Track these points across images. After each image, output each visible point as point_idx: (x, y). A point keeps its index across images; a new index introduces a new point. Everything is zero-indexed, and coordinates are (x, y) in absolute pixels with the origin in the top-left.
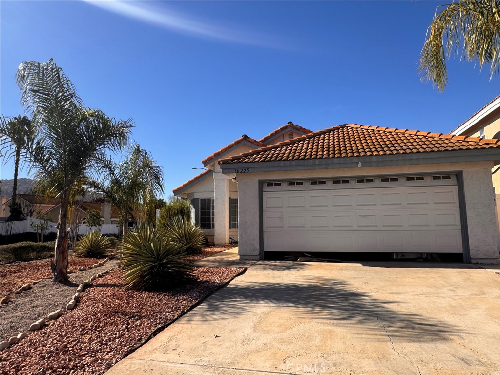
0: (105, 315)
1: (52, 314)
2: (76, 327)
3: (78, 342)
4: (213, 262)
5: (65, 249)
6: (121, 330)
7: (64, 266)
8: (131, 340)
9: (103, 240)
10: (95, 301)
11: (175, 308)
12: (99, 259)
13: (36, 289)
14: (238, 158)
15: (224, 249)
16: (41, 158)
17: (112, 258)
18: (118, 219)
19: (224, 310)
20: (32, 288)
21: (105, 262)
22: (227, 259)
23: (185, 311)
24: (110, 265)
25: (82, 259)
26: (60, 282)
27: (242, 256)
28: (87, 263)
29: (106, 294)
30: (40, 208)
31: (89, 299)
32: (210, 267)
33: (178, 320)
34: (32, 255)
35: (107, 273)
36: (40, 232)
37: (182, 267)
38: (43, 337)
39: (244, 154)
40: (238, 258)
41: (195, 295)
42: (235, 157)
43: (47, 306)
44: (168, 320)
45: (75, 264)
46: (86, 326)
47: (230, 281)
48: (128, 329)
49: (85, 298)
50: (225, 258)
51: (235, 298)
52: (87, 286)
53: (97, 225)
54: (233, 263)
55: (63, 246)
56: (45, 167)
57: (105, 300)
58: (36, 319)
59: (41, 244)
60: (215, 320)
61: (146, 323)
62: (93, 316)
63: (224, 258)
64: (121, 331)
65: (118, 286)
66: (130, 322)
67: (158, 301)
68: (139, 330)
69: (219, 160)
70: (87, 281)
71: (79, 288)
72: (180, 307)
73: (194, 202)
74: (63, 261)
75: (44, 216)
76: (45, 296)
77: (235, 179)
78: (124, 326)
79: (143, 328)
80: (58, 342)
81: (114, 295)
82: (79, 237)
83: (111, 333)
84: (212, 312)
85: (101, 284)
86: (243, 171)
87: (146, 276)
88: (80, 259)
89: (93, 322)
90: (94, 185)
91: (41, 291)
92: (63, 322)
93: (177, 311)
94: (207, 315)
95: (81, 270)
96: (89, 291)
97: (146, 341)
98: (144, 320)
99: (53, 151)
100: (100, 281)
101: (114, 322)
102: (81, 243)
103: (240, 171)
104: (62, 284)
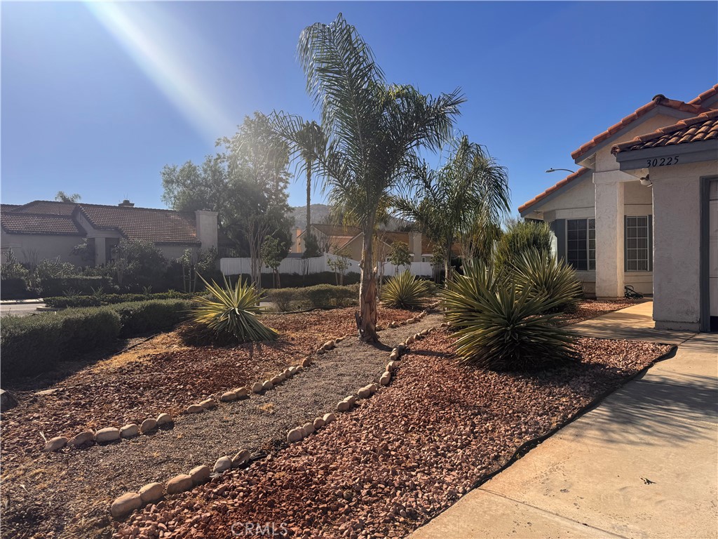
0: (435, 404)
1: (362, 389)
2: (397, 417)
3: (402, 443)
4: (600, 328)
5: (371, 296)
6: (464, 435)
7: (372, 320)
8: (482, 456)
9: (417, 284)
10: (418, 378)
11: (550, 409)
12: (413, 311)
13: (340, 349)
14: (656, 138)
15: (616, 306)
16: (336, 169)
17: (431, 311)
18: (432, 255)
19: (648, 427)
20: (335, 347)
21: (422, 317)
22: (628, 325)
23: (570, 416)
24: (429, 322)
25: (392, 310)
26: (369, 342)
27: (661, 321)
28: (398, 317)
29: (431, 367)
30: (337, 241)
31: (408, 372)
32: (599, 339)
33: (559, 431)
34: (333, 301)
35: (427, 333)
36: (338, 271)
37: (553, 337)
38: (355, 425)
39: (668, 129)
40: (652, 324)
41: (582, 389)
42: (647, 137)
43: (356, 376)
44: (540, 428)
45: (383, 317)
46: (410, 417)
47: (646, 369)
48: (474, 433)
49: (402, 370)
50: (625, 323)
51: (667, 404)
52: (403, 351)
53: (405, 263)
54: (644, 334)
55: (369, 293)
56: (341, 182)
57: (431, 377)
58: (344, 394)
59: (341, 287)
60: (632, 443)
61: (503, 429)
62: (418, 402)
63: (620, 324)
64: (464, 437)
65: (446, 357)
66: (476, 421)
67: (517, 391)
68: (492, 439)
69: (614, 145)
70: (402, 344)
71: (393, 354)
72: (558, 408)
73: (557, 226)
74: (371, 313)
75: (341, 252)
76: (351, 360)
77: (648, 178)
78: (467, 429)
79: (498, 437)
80: (374, 438)
81: (443, 371)
82: (385, 279)
83: (449, 436)
84: (622, 427)
85: (422, 351)
86: (667, 161)
87: (492, 346)
88: (389, 310)
89: (420, 412)
90: (403, 205)
91: (347, 353)
92: (379, 406)
93: (554, 415)
94: (613, 431)
95: (392, 327)
96: (406, 360)
97: (509, 464)
98: (499, 421)
99: (350, 158)
100: (419, 346)
101: (451, 418)
102: (389, 288)
103: (659, 162)
104: (371, 346)
